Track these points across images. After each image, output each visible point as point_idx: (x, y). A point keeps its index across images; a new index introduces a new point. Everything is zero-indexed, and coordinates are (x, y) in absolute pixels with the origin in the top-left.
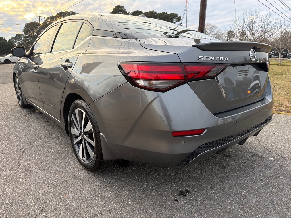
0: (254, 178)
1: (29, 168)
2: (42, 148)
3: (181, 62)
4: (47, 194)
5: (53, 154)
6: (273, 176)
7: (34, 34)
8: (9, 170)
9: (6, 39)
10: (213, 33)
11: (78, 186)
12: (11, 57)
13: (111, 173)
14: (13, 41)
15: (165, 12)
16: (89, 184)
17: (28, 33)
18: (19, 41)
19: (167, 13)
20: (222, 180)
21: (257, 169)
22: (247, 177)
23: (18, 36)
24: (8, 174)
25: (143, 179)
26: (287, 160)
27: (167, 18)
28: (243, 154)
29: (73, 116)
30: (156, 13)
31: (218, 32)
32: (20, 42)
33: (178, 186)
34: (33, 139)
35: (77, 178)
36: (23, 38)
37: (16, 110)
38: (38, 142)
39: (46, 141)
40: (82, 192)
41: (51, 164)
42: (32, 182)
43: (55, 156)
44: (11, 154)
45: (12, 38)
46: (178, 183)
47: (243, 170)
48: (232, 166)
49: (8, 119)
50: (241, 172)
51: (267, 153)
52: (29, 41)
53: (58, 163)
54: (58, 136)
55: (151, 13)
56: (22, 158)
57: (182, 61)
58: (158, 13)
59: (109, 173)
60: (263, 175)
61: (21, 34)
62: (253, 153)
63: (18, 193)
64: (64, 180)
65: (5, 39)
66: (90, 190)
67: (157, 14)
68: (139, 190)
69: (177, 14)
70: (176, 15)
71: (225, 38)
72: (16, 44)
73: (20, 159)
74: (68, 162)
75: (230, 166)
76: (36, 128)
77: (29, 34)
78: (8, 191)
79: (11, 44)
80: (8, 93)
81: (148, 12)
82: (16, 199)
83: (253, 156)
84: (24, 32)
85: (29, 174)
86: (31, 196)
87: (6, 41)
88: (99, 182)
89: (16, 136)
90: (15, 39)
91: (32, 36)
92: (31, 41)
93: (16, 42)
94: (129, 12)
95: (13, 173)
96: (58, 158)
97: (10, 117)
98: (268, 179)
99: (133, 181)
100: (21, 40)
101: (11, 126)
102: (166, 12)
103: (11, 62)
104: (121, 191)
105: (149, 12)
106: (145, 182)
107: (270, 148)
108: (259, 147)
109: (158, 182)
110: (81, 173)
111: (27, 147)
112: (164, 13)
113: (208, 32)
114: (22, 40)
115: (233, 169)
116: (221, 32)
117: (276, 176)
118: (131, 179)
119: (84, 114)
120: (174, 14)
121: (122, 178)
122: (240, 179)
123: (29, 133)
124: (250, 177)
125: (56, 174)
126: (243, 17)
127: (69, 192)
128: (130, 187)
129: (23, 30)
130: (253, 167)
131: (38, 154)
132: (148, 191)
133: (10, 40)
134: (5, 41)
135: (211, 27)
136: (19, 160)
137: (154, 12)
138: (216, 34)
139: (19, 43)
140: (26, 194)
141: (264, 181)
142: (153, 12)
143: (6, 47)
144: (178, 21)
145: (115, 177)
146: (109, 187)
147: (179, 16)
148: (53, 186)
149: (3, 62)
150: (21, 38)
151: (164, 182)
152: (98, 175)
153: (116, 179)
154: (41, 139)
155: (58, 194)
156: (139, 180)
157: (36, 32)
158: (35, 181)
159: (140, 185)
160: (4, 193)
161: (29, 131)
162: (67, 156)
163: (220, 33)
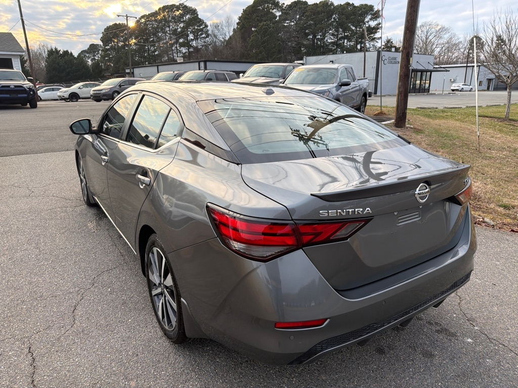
0: (426, 376)
1: (87, 327)
2: (109, 290)
3: (292, 220)
4: (108, 376)
5: (124, 303)
6: (459, 376)
7: (120, 45)
8: (59, 328)
9: (74, 54)
10: (441, 41)
11: (153, 366)
12: (79, 88)
13: (203, 347)
14: (85, 56)
15: (349, 2)
16: (168, 363)
17: (110, 43)
18: (94, 56)
19: (353, 4)
20: (372, 375)
21: (436, 361)
22: (414, 374)
23: (93, 48)
24: (58, 335)
25: (249, 362)
26: (496, 345)
27: (353, 13)
28: (422, 325)
29: (150, 255)
30: (332, 4)
31: (451, 38)
32: (97, 58)
33: (299, 381)
34: (98, 272)
35: (153, 351)
36: (100, 52)
37: (78, 209)
38: (105, 277)
39: (116, 277)
40: (157, 377)
41: (119, 322)
42: (89, 353)
43: (127, 307)
44: (65, 298)
45: (83, 52)
46: (300, 375)
47: (412, 360)
48: (397, 349)
49: (65, 227)
50: (408, 363)
51: (464, 328)
52: (111, 56)
53: (130, 320)
54: (135, 268)
55: (323, 4)
56: (79, 308)
57: (293, 218)
58: (336, 4)
59: (200, 348)
60: (443, 373)
61: (98, 45)
62: (441, 325)
63: (69, 371)
64: (133, 354)
65: (71, 53)
66: (168, 376)
67: (334, 7)
68: (239, 382)
69: (373, 6)
70: (371, 7)
71: (465, 51)
72: (90, 62)
73: (77, 308)
74: (144, 320)
75: (393, 349)
76: (104, 249)
77: (110, 45)
78: (56, 365)
79: (82, 61)
80: (68, 173)
81: (318, 3)
82: (65, 381)
83: (437, 331)
84: (102, 41)
85: (85, 337)
86: (86, 378)
87: (73, 56)
88: (183, 362)
89: (75, 262)
90: (88, 53)
91: (115, 49)
92: (113, 57)
93: (89, 57)
94: (284, 4)
95: (64, 334)
96: (130, 311)
97: (69, 225)
98: (448, 382)
99: (233, 365)
100: (97, 54)
101: (69, 243)
102: (351, 3)
103: (81, 96)
104: (211, 382)
105: (320, 3)
106: (251, 370)
107: (474, 316)
108: (455, 314)
109: (270, 370)
110: (159, 344)
111: (88, 286)
112: (348, 4)
113: (431, 40)
114: (99, 55)
115: (397, 355)
116: (456, 38)
117: (464, 377)
118: (231, 360)
119: (164, 259)
120: (366, 5)
121: (218, 357)
122: (403, 376)
123: (94, 258)
124: (420, 375)
125: (124, 341)
126: (492, 22)
127: (138, 376)
128: (227, 375)
129: (101, 38)
130: (431, 356)
131: (102, 302)
132: (252, 385)
133: (79, 55)
134: (71, 58)
135: (438, 29)
136: (75, 311)
137: (330, 3)
138: (448, 43)
139: (94, 59)
140: (79, 373)
141: (440, 384)
142: (327, 3)
143: (74, 68)
144: (374, 18)
145: (208, 355)
146: (195, 372)
147: (376, 10)
148: (117, 363)
149: (68, 97)
150: (98, 51)
151: (279, 372)
152: (184, 348)
153: (208, 359)
154: (109, 272)
155: (122, 378)
156: (242, 364)
157: (122, 42)
158: (94, 352)
159: (241, 373)
160: (50, 369)
161: (93, 253)
162: (144, 308)
163: (454, 42)
